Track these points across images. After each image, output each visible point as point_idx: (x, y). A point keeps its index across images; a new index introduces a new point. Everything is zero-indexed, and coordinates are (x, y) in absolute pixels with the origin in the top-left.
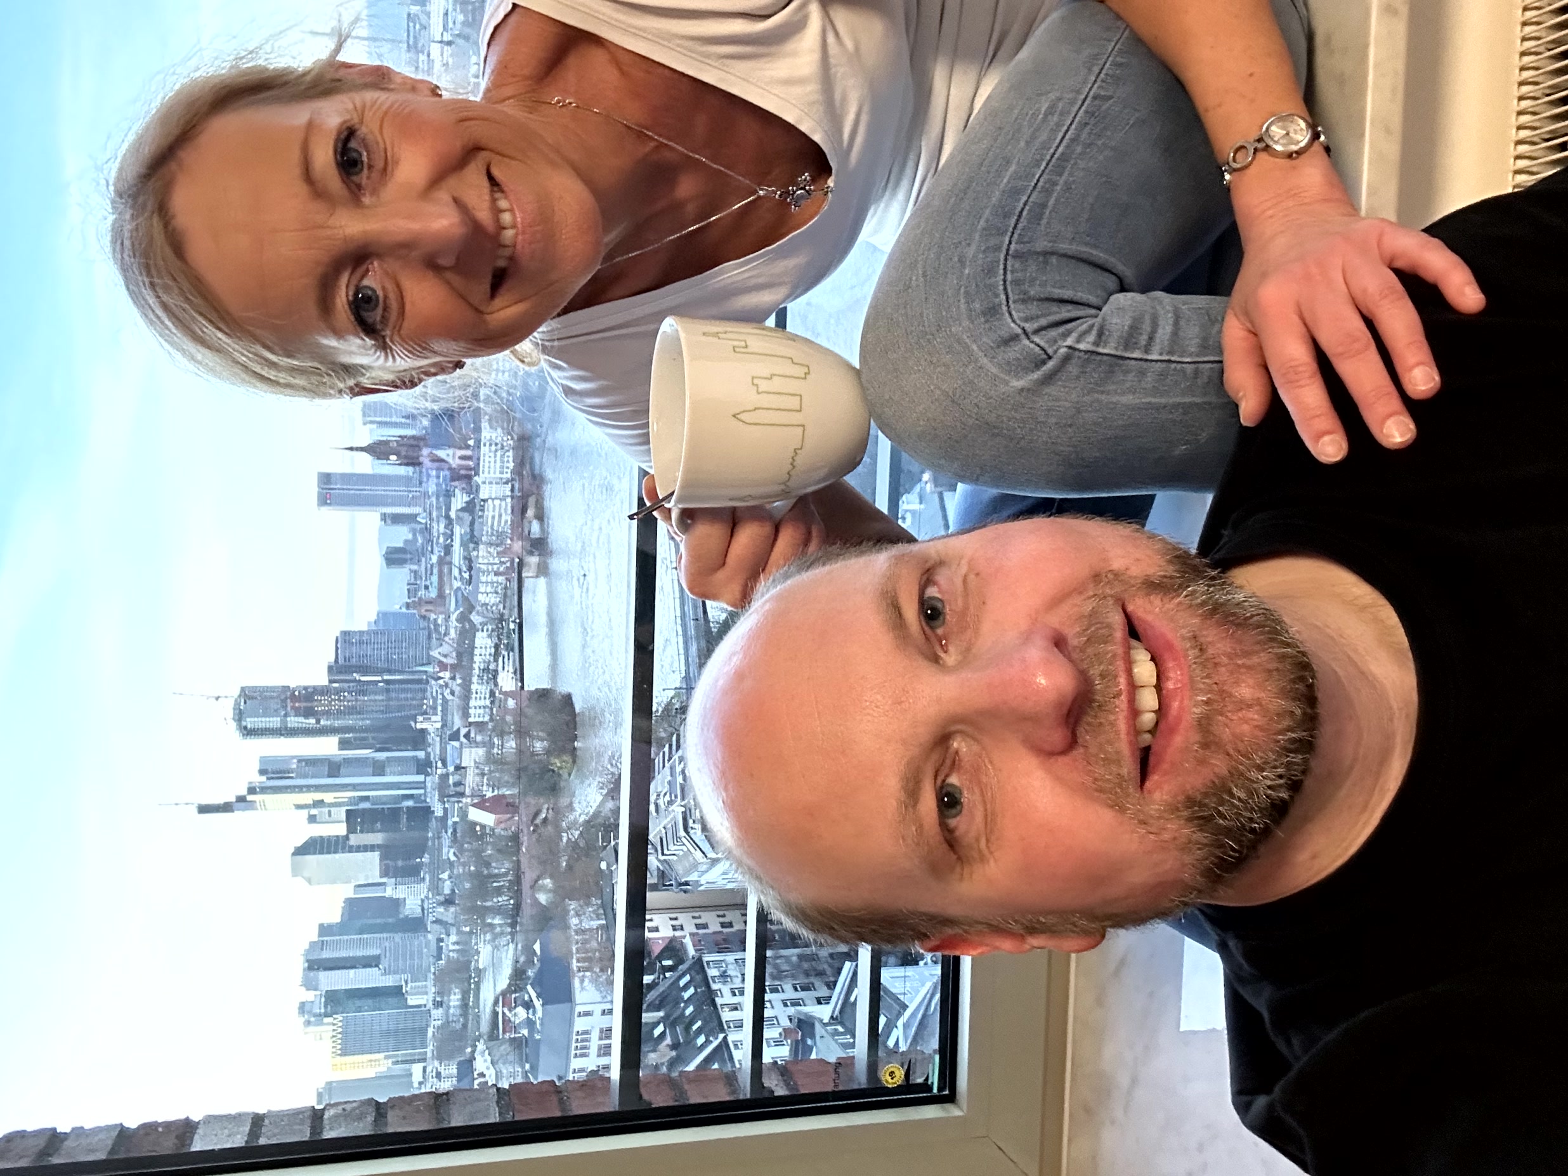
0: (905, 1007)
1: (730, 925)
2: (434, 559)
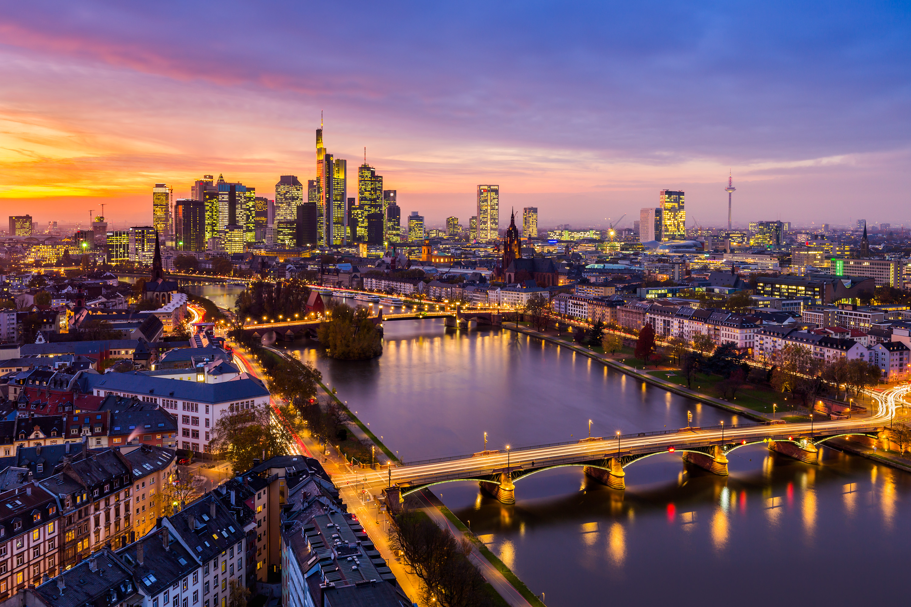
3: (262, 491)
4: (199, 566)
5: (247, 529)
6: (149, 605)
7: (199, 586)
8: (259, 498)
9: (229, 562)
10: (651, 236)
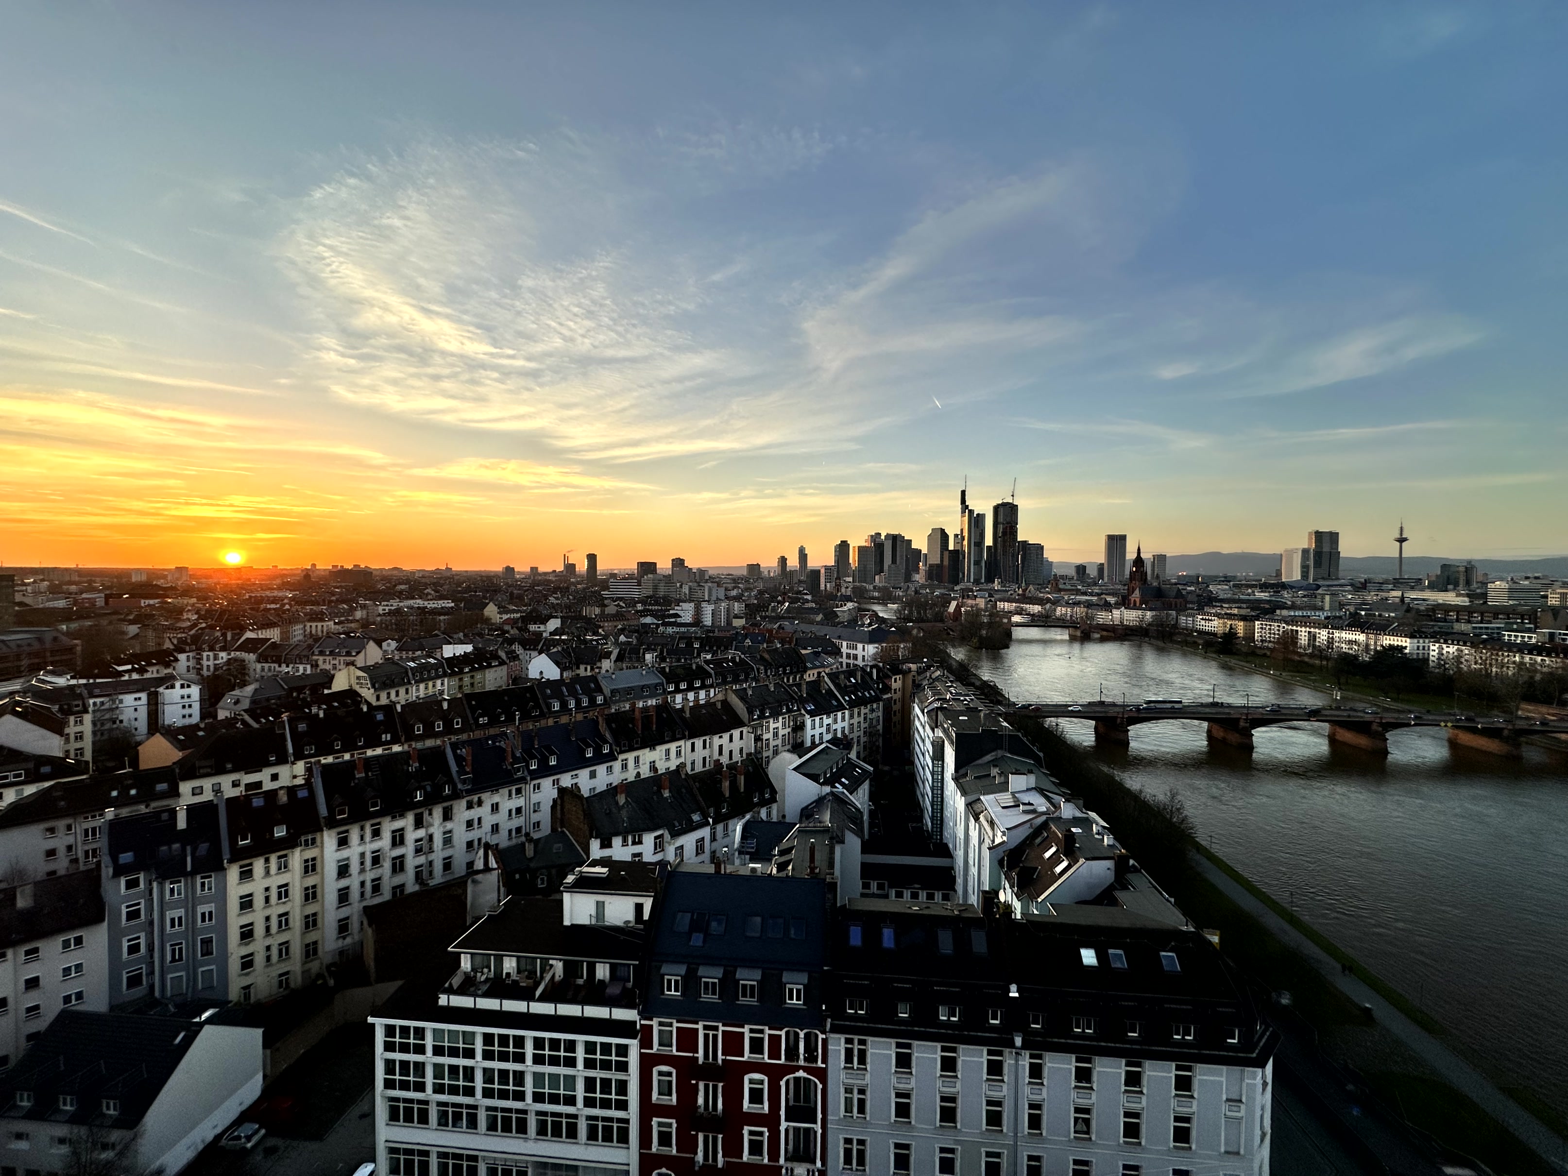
0: (851, 794)
1: (895, 715)
2: (1079, 587)
4: (846, 709)
5: (885, 697)
6: (809, 722)
7: (846, 724)
8: (895, 681)
9: (869, 716)
10: (1297, 576)
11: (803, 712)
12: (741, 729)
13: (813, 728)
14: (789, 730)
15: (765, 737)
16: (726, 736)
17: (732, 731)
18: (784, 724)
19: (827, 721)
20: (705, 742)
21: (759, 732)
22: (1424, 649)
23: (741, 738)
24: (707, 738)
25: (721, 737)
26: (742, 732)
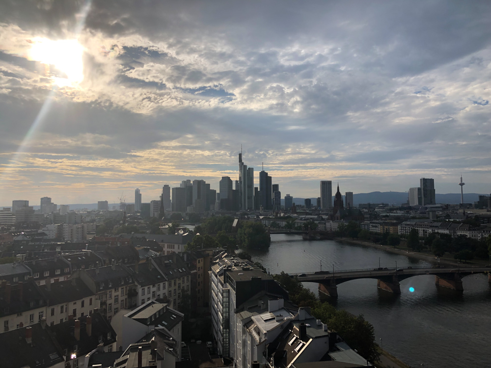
3: (200, 259)
4: (166, 281)
5: (192, 272)
6: (140, 290)
7: (166, 291)
8: (199, 262)
9: (182, 285)
10: (416, 203)
11: (136, 283)
12: (90, 297)
13: (143, 294)
14: (126, 297)
15: (108, 302)
16: (79, 302)
17: (83, 299)
18: (123, 293)
19: (153, 289)
20: (62, 307)
21: (104, 299)
22: (475, 236)
23: (91, 304)
24: (64, 304)
25: (75, 303)
26: (91, 300)
